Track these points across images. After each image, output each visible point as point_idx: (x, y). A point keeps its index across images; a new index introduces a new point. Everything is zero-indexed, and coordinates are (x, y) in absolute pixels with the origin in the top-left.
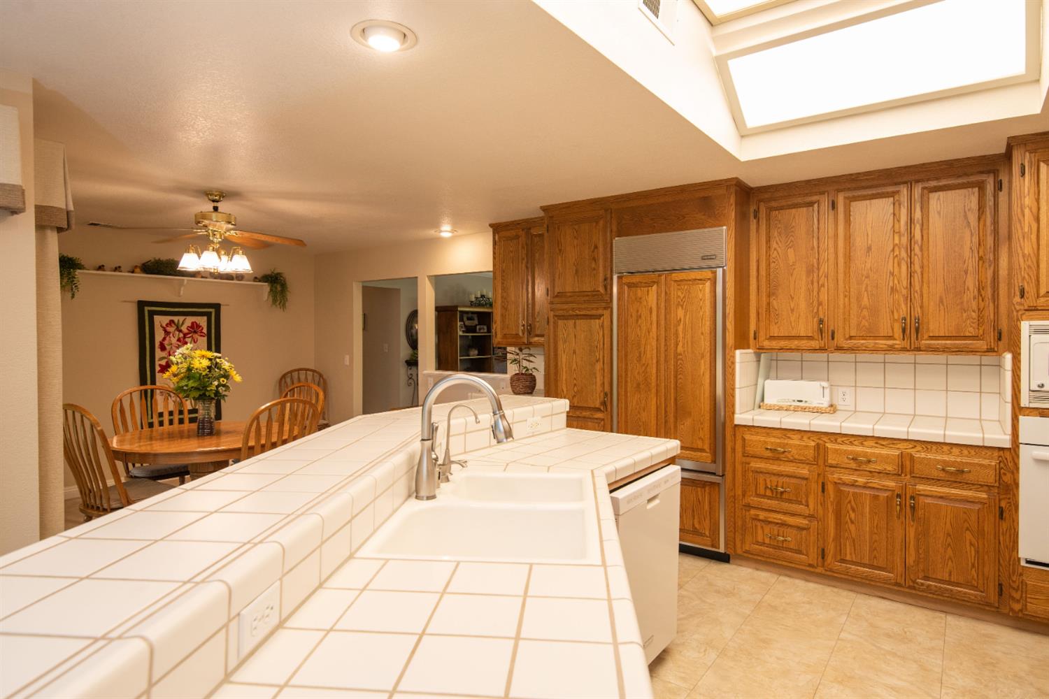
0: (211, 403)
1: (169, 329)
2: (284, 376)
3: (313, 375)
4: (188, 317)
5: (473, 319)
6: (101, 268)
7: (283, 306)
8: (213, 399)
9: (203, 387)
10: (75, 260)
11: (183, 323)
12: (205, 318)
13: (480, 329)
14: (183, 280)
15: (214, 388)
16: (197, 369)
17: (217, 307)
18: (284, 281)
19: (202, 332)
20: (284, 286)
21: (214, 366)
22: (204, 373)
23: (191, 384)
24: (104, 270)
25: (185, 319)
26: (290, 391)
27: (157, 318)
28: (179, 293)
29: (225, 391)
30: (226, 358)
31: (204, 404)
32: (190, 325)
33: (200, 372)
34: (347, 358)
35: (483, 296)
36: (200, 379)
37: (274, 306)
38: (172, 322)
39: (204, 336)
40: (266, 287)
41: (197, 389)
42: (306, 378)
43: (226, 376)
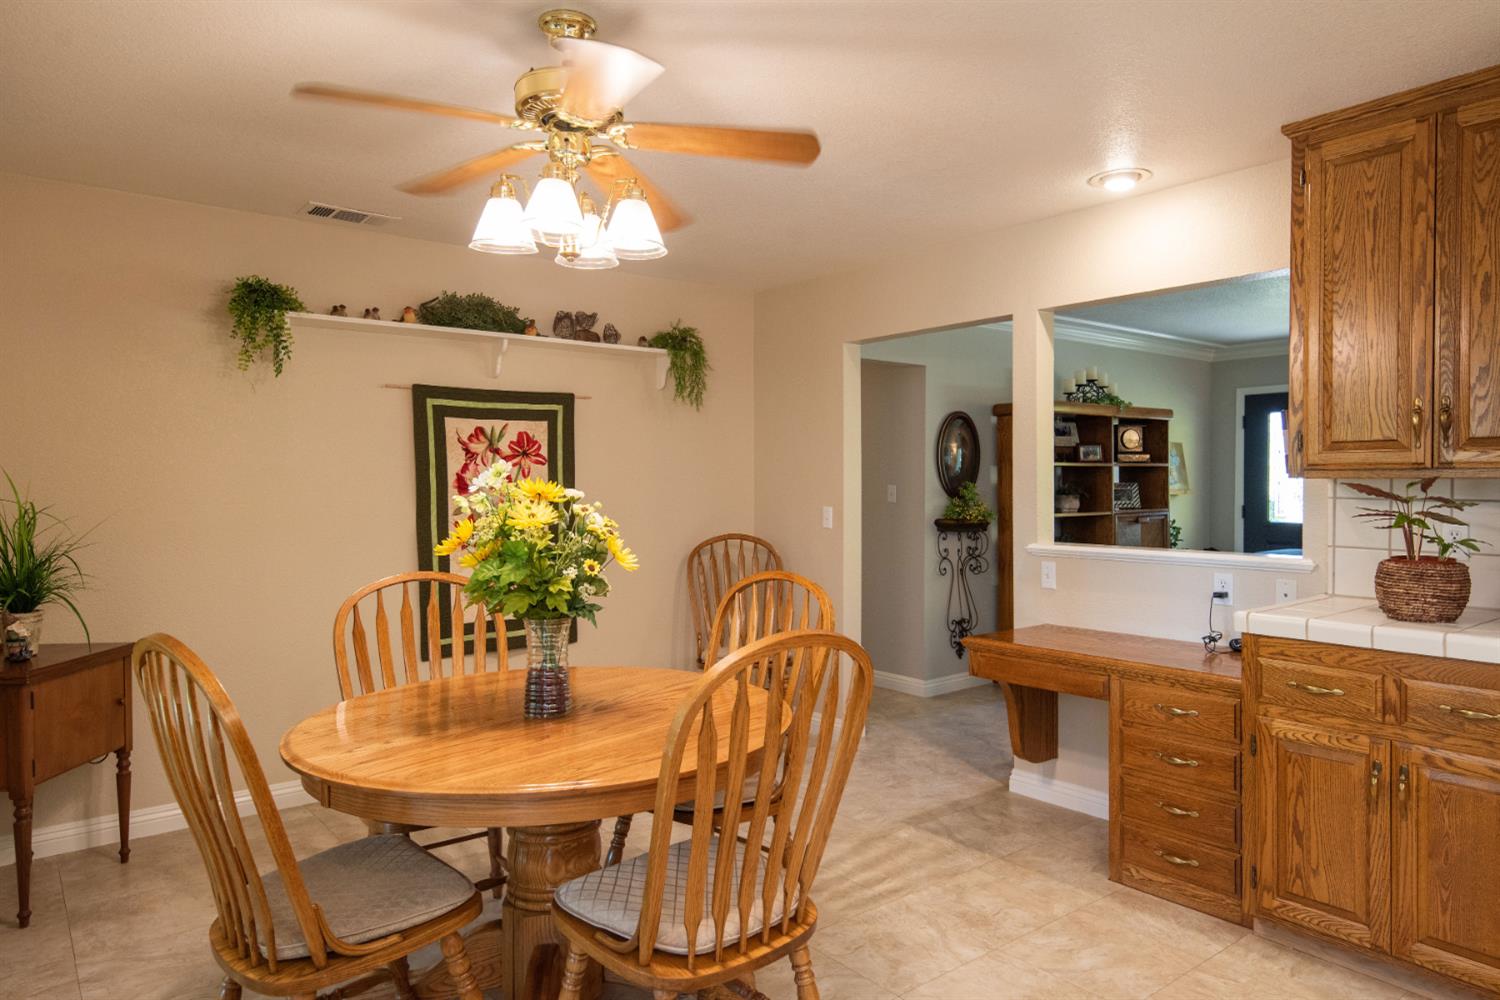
0: (558, 630)
1: (475, 447)
2: (697, 552)
3: (755, 547)
4: (510, 422)
5: (1070, 434)
6: (337, 310)
7: (697, 400)
8: (563, 616)
9: (539, 584)
10: (283, 292)
11: (501, 435)
12: (545, 424)
13: (1087, 454)
14: (502, 339)
15: (566, 586)
16: (522, 532)
17: (567, 400)
18: (701, 347)
19: (538, 455)
20: (698, 355)
21: (568, 523)
22: (541, 545)
23: (509, 574)
24: (341, 315)
25: (506, 425)
26: (740, 591)
27: (451, 423)
28: (494, 369)
29: (595, 594)
30: (598, 504)
31: (542, 630)
32: (515, 439)
33: (533, 540)
34: (829, 512)
35: (1091, 381)
36: (530, 560)
37: (680, 400)
38: (480, 431)
39: (543, 464)
40: (663, 357)
41: (524, 588)
42: (742, 557)
43: (598, 554)
